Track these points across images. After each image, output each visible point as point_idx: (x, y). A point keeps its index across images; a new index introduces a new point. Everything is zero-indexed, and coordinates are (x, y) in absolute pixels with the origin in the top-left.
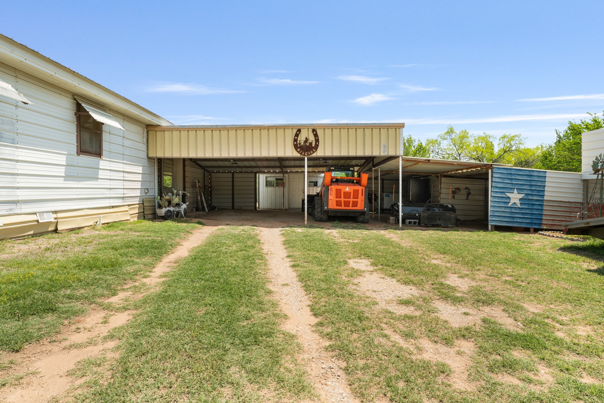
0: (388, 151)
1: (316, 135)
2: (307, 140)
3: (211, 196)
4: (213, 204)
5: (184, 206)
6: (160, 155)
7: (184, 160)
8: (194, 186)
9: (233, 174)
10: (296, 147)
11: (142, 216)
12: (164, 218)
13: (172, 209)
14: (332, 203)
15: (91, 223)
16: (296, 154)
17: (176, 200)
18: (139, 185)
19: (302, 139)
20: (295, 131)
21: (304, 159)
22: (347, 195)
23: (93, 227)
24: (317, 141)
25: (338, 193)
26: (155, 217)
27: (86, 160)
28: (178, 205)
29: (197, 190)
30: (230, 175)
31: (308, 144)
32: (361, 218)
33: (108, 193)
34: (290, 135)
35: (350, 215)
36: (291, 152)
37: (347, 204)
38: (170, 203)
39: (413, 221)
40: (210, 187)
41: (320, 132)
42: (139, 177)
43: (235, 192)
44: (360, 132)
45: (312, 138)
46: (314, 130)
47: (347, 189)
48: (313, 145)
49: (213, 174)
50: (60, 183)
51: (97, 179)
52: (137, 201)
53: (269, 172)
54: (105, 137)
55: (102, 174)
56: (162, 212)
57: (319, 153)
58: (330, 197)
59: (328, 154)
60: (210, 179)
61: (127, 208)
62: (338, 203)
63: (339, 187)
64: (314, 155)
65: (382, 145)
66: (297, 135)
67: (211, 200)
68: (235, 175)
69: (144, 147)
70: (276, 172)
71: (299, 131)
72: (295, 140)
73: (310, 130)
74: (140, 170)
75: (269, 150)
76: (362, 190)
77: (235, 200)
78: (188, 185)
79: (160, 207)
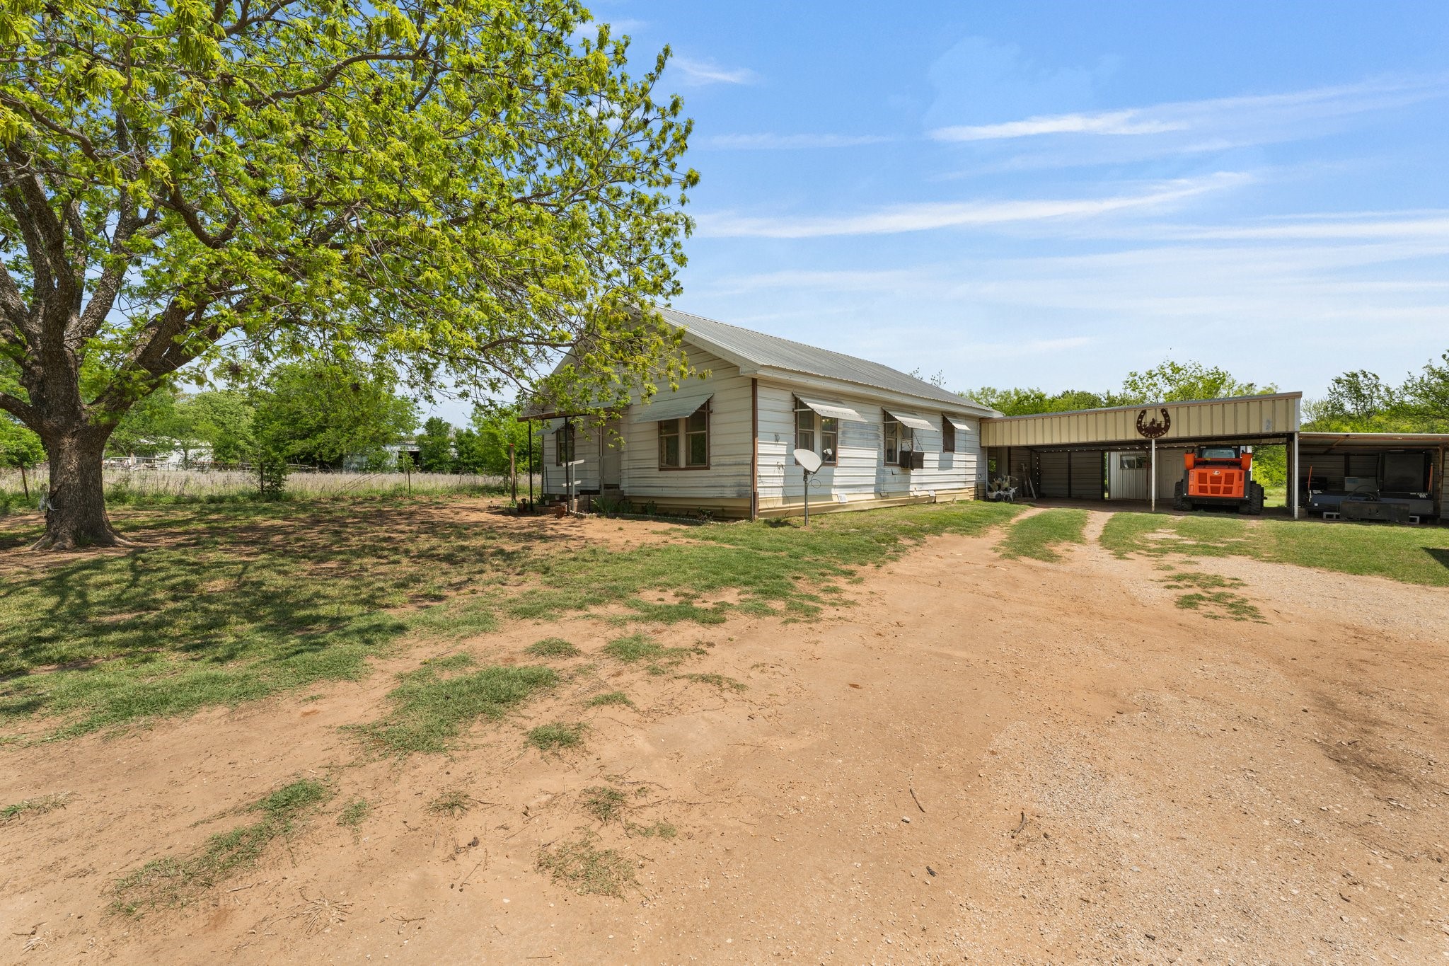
0: (1274, 427)
1: (1166, 416)
2: (1154, 421)
3: (1039, 481)
4: (1043, 491)
5: (1013, 490)
6: (991, 444)
7: (1009, 448)
8: (1020, 470)
9: (1070, 453)
10: (1140, 429)
11: (977, 497)
12: (994, 500)
13: (1002, 493)
14: (1193, 489)
15: (950, 499)
16: (1140, 437)
17: (1006, 484)
18: (974, 471)
19: (1147, 420)
20: (1138, 413)
21: (1151, 443)
22: (1216, 480)
23: (952, 502)
24: (1168, 421)
25: (1202, 478)
26: (986, 499)
27: (948, 454)
28: (1006, 490)
29: (1024, 475)
30: (1066, 455)
31: (1155, 426)
32: (1246, 509)
33: (958, 478)
34: (1132, 418)
35: (1224, 503)
36: (1133, 435)
37: (1215, 490)
38: (1000, 487)
39: (1335, 514)
40: (1038, 471)
41: (1171, 413)
42: (974, 465)
43: (1073, 476)
44: (1229, 408)
45: (1160, 419)
46: (1163, 410)
47: (1216, 473)
48: (1163, 426)
49: (1042, 455)
50: (936, 472)
51: (952, 468)
52: (973, 485)
53: (1122, 450)
54: (956, 436)
55: (955, 464)
56: (994, 494)
57: (1171, 434)
58: (1190, 483)
59: (1183, 434)
60: (1039, 460)
61: (967, 490)
62: (1202, 489)
63: (1203, 471)
64: (1164, 436)
65: (1264, 420)
66: (1141, 417)
67: (1039, 486)
68: (1073, 455)
69: (977, 438)
70: (1135, 450)
71: (1144, 412)
72: (1139, 422)
73: (1159, 411)
74: (974, 458)
75: (1106, 433)
76: (1241, 474)
77: (1073, 486)
78: (1013, 469)
79: (991, 490)
